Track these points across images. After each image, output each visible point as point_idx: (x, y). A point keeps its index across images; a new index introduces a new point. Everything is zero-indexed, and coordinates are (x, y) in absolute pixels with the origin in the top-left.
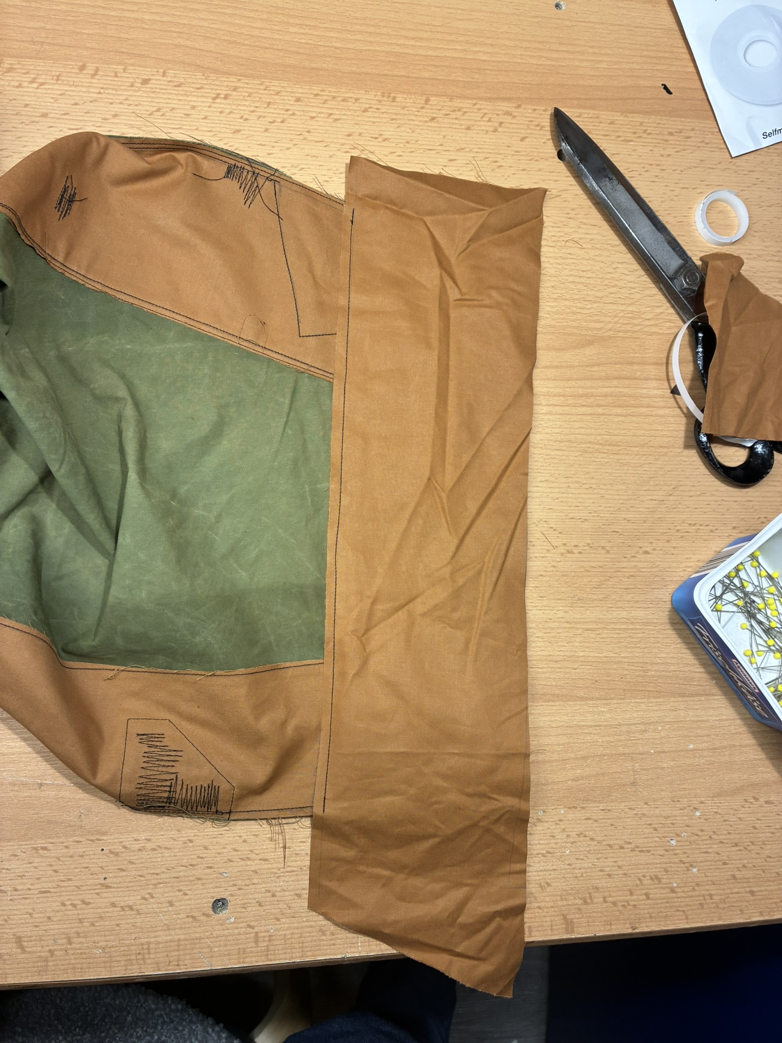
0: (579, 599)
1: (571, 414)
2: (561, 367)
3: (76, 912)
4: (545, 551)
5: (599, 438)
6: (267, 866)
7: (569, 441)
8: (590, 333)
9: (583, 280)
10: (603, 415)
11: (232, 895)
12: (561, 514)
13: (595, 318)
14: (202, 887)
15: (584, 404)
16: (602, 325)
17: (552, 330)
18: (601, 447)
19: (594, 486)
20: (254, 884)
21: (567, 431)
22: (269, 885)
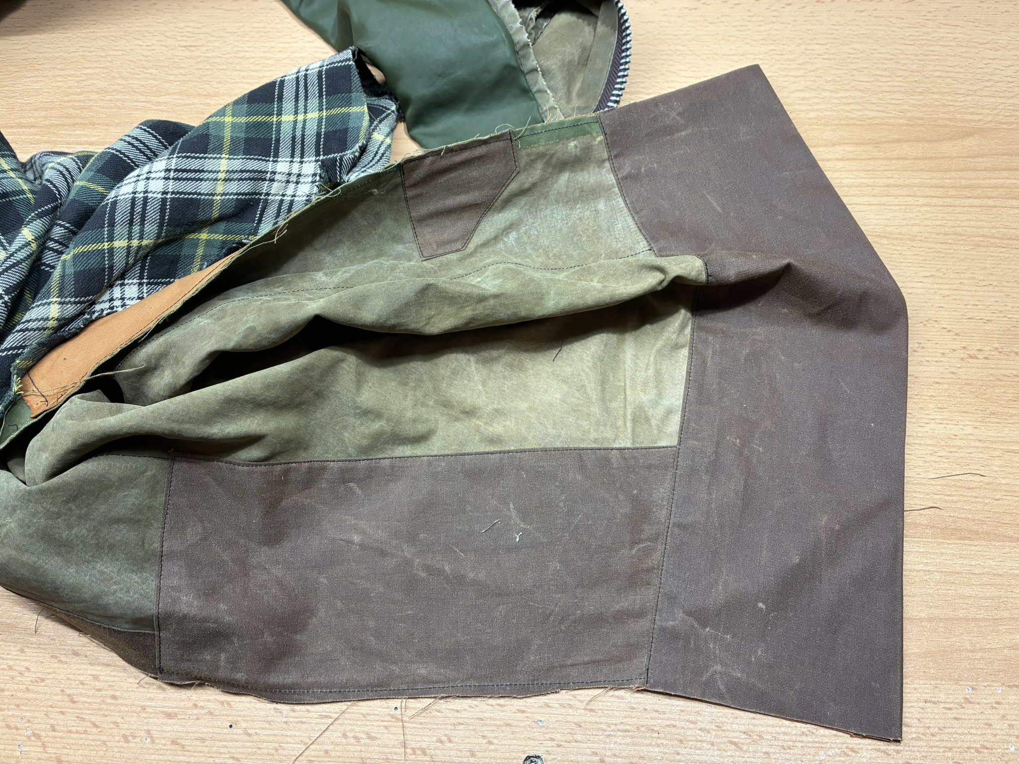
0: (992, 413)
1: (954, 206)
2: (936, 158)
3: (359, 748)
4: (939, 355)
5: (994, 231)
6: (593, 719)
7: (956, 234)
8: (966, 124)
9: (951, 75)
10: (995, 207)
11: (548, 753)
12: (954, 313)
13: (971, 110)
14: (511, 736)
15: (969, 195)
16: (980, 117)
17: (920, 122)
18: (998, 241)
19: (995, 283)
20: (576, 741)
21: (952, 224)
22: (596, 745)
